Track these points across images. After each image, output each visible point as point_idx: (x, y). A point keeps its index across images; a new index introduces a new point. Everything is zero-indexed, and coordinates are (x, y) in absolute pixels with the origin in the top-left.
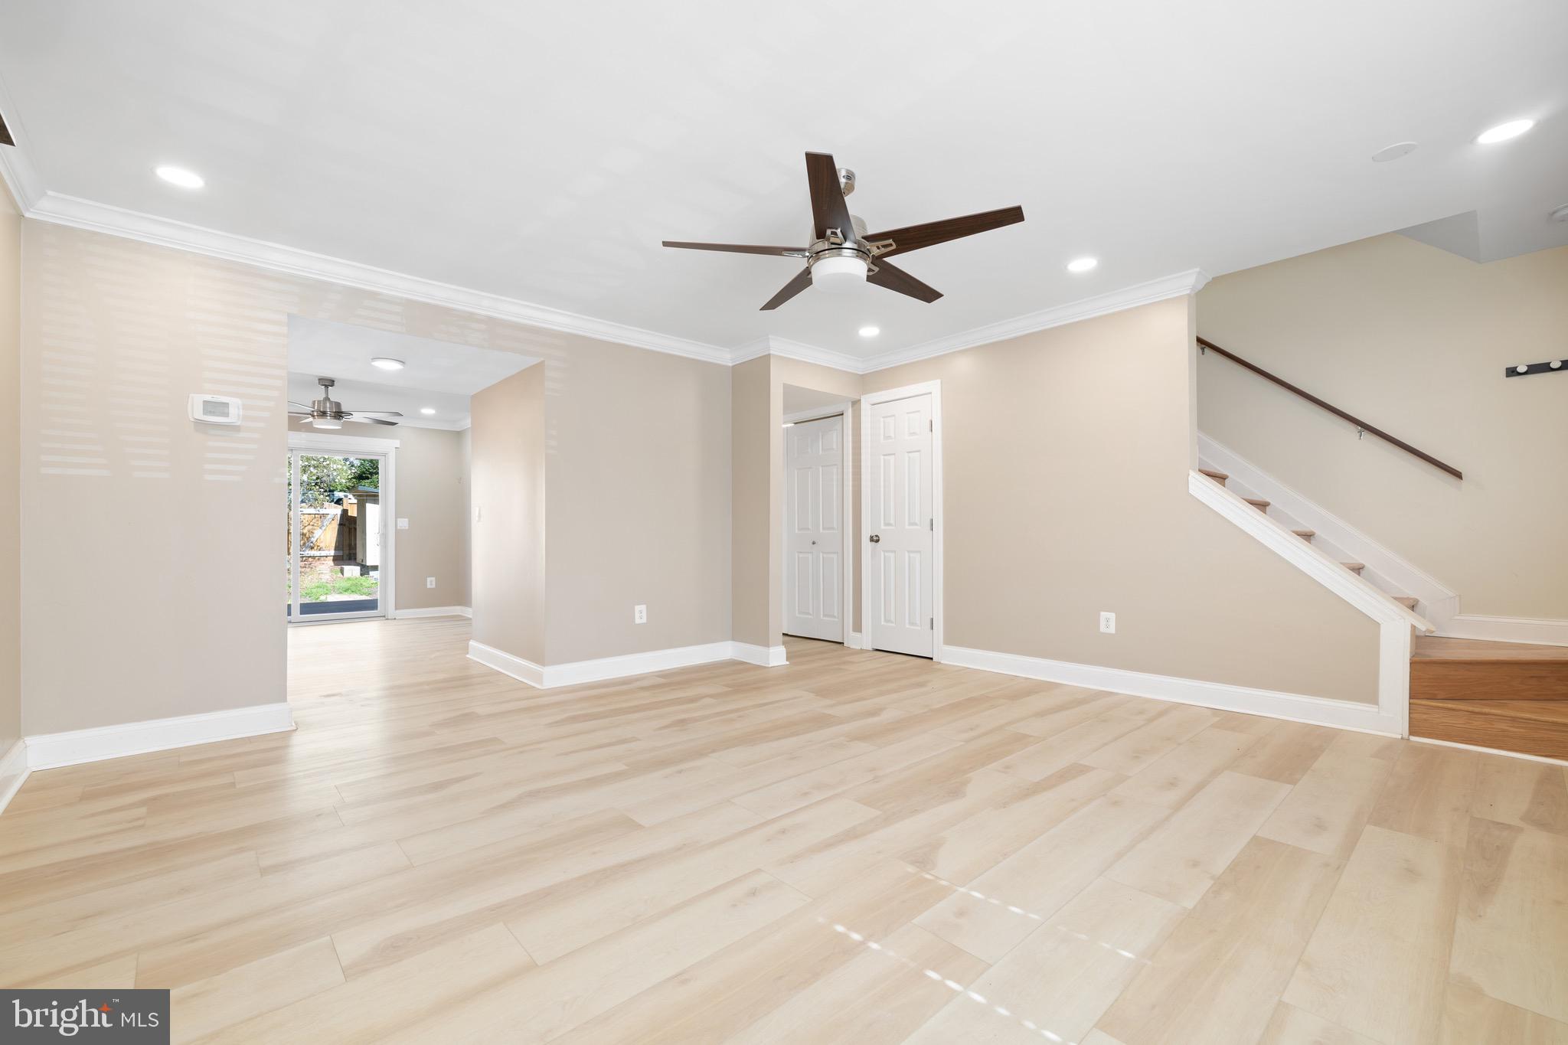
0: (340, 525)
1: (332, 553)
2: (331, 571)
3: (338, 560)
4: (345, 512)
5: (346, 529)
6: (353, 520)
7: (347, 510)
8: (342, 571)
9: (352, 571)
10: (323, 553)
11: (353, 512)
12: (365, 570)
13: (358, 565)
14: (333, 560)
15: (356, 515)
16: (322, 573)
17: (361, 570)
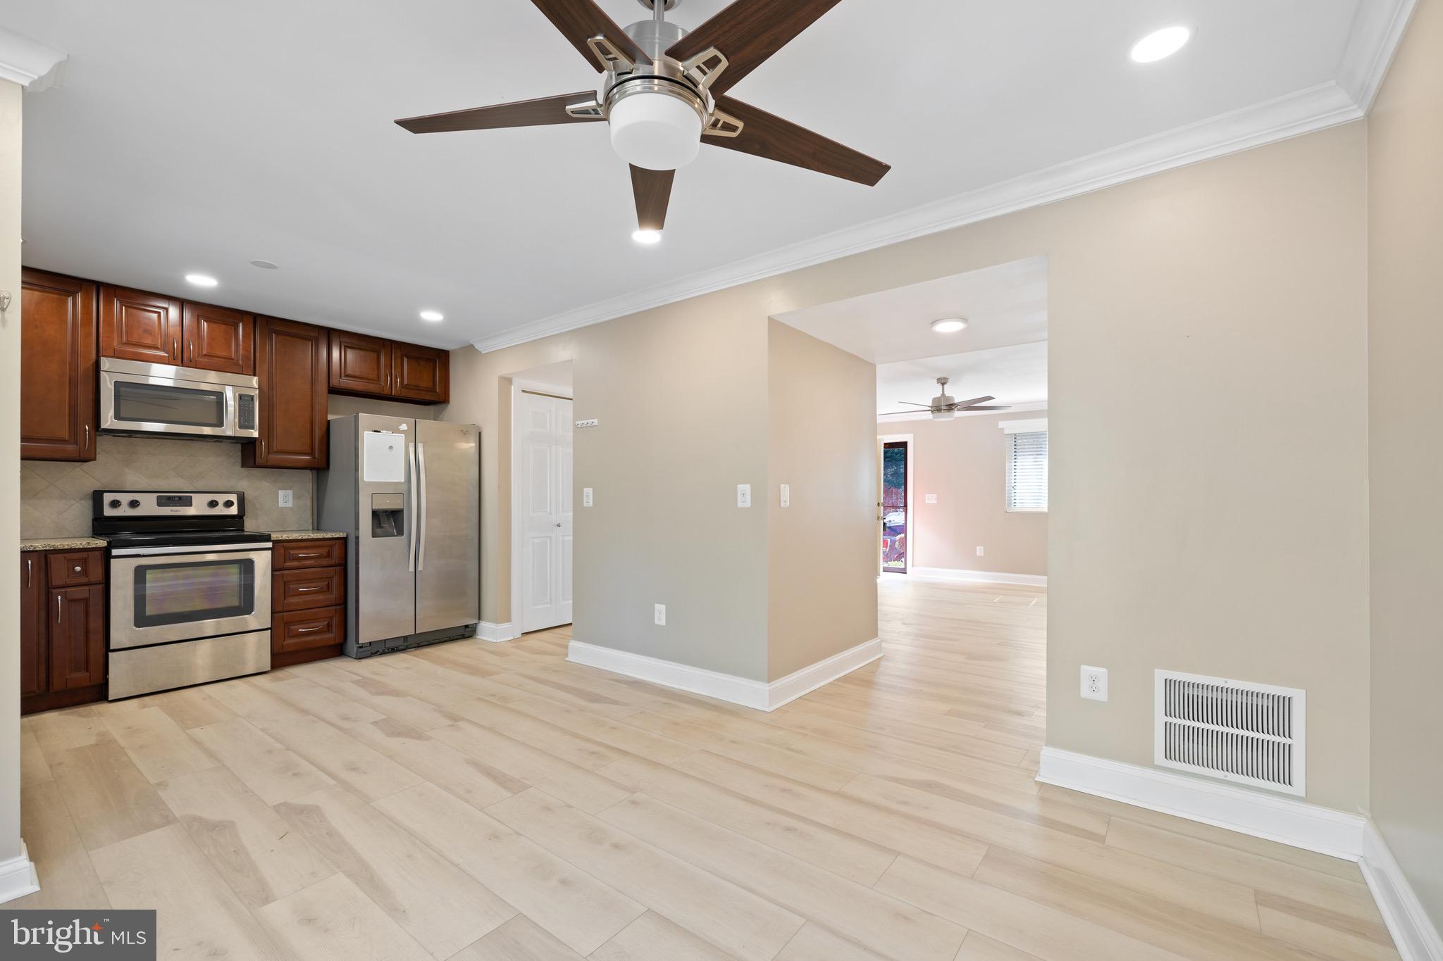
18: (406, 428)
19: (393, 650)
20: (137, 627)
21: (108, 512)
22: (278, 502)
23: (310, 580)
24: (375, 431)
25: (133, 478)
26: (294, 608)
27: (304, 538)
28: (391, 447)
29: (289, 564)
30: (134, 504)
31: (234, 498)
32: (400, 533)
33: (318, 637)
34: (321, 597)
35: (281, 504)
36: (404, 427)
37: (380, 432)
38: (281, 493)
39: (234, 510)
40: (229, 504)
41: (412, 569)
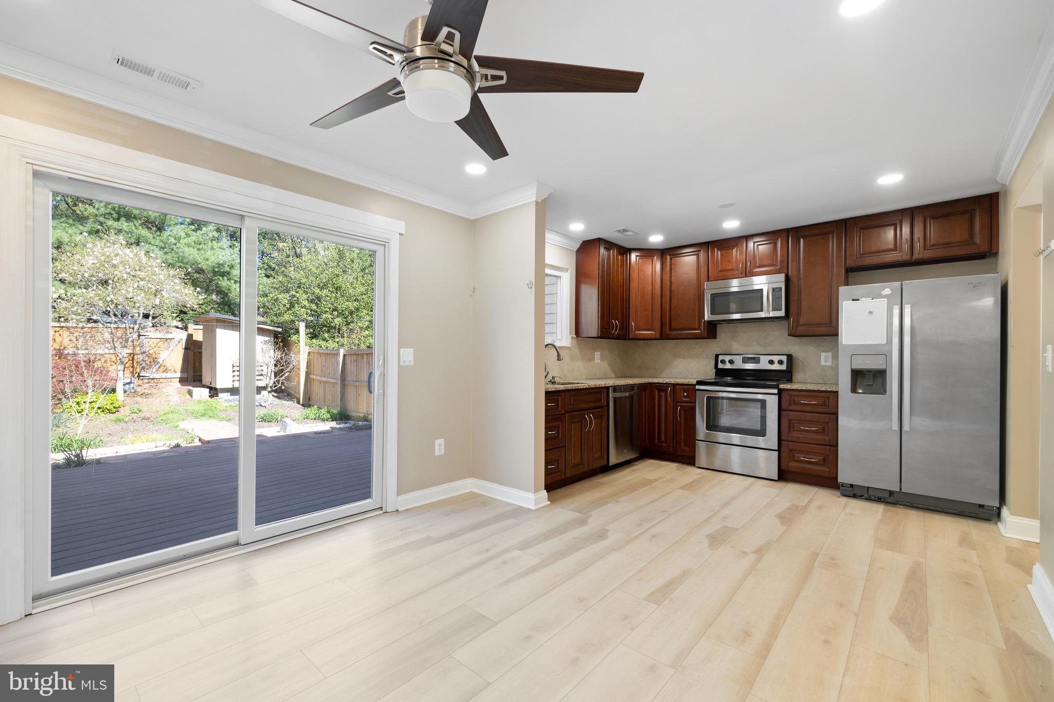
0: (186, 349)
1: (178, 375)
2: (179, 393)
3: (183, 381)
4: (190, 336)
5: (191, 353)
6: (198, 344)
7: (192, 335)
8: (190, 393)
9: (201, 393)
10: (169, 375)
11: (198, 336)
12: (214, 392)
13: (204, 386)
14: (180, 382)
15: (202, 340)
16: (170, 395)
17: (210, 392)
18: (890, 292)
19: (879, 500)
20: (707, 430)
21: (720, 366)
22: (820, 362)
23: (810, 422)
24: (853, 300)
25: (736, 347)
26: (794, 440)
27: (803, 389)
28: (871, 313)
29: (793, 407)
30: (731, 362)
31: (784, 358)
32: (884, 392)
33: (815, 467)
34: (817, 437)
35: (823, 363)
36: (887, 291)
37: (859, 300)
38: (823, 355)
39: (784, 367)
40: (781, 362)
41: (896, 427)
